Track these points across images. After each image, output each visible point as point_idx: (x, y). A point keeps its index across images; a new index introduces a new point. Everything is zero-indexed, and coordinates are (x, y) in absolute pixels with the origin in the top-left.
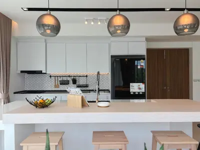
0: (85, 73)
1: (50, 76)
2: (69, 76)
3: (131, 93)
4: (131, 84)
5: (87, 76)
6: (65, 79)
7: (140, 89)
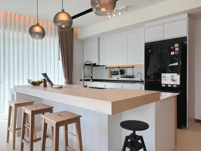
0: (131, 64)
1: (106, 68)
2: (119, 68)
3: (163, 85)
4: (163, 75)
5: (133, 67)
6: (116, 70)
7: (173, 80)
